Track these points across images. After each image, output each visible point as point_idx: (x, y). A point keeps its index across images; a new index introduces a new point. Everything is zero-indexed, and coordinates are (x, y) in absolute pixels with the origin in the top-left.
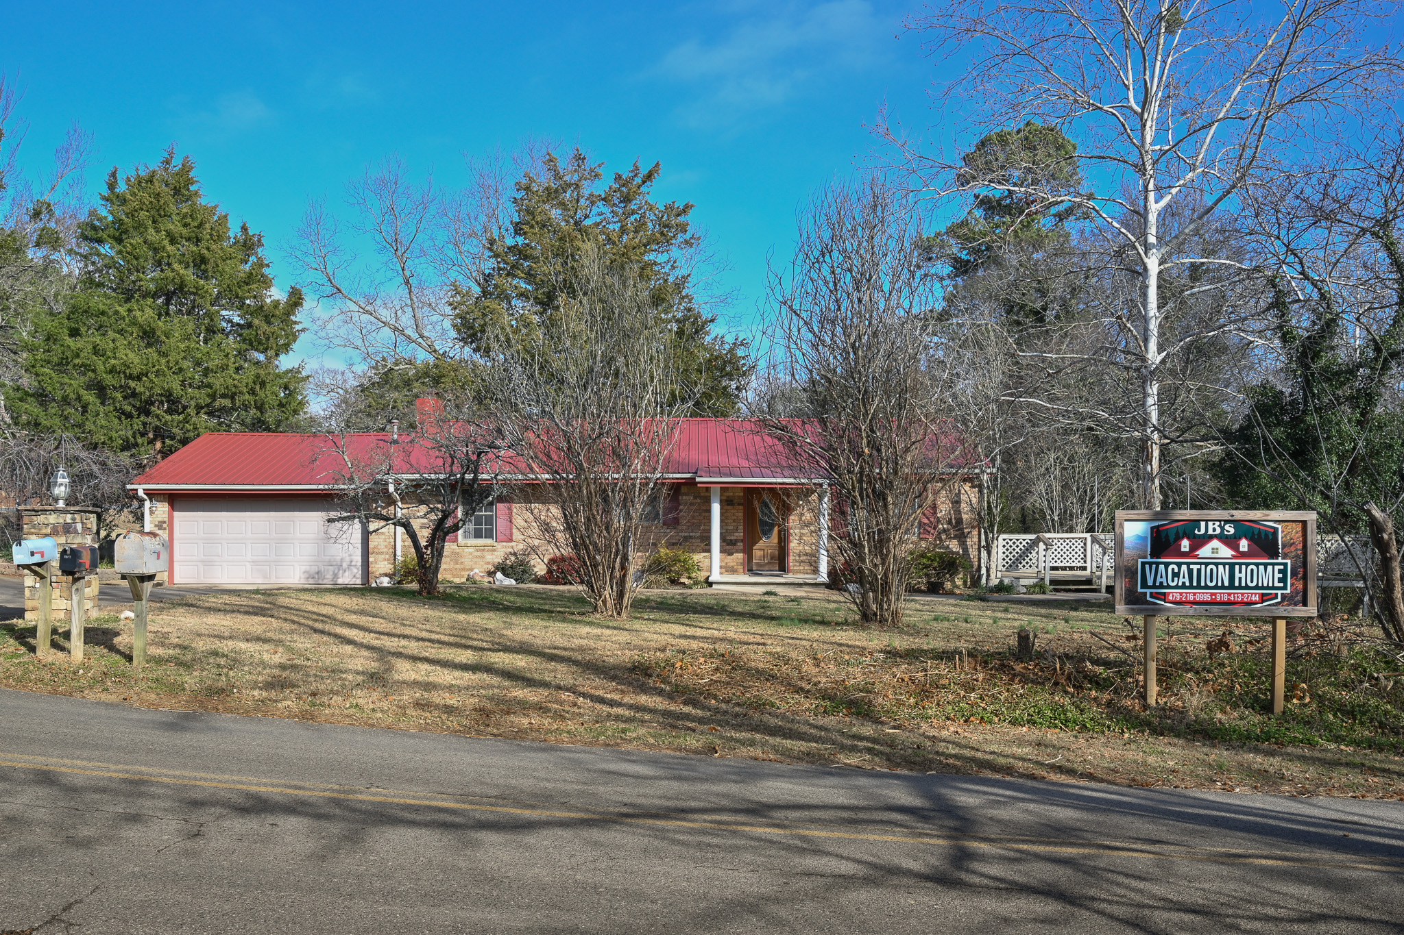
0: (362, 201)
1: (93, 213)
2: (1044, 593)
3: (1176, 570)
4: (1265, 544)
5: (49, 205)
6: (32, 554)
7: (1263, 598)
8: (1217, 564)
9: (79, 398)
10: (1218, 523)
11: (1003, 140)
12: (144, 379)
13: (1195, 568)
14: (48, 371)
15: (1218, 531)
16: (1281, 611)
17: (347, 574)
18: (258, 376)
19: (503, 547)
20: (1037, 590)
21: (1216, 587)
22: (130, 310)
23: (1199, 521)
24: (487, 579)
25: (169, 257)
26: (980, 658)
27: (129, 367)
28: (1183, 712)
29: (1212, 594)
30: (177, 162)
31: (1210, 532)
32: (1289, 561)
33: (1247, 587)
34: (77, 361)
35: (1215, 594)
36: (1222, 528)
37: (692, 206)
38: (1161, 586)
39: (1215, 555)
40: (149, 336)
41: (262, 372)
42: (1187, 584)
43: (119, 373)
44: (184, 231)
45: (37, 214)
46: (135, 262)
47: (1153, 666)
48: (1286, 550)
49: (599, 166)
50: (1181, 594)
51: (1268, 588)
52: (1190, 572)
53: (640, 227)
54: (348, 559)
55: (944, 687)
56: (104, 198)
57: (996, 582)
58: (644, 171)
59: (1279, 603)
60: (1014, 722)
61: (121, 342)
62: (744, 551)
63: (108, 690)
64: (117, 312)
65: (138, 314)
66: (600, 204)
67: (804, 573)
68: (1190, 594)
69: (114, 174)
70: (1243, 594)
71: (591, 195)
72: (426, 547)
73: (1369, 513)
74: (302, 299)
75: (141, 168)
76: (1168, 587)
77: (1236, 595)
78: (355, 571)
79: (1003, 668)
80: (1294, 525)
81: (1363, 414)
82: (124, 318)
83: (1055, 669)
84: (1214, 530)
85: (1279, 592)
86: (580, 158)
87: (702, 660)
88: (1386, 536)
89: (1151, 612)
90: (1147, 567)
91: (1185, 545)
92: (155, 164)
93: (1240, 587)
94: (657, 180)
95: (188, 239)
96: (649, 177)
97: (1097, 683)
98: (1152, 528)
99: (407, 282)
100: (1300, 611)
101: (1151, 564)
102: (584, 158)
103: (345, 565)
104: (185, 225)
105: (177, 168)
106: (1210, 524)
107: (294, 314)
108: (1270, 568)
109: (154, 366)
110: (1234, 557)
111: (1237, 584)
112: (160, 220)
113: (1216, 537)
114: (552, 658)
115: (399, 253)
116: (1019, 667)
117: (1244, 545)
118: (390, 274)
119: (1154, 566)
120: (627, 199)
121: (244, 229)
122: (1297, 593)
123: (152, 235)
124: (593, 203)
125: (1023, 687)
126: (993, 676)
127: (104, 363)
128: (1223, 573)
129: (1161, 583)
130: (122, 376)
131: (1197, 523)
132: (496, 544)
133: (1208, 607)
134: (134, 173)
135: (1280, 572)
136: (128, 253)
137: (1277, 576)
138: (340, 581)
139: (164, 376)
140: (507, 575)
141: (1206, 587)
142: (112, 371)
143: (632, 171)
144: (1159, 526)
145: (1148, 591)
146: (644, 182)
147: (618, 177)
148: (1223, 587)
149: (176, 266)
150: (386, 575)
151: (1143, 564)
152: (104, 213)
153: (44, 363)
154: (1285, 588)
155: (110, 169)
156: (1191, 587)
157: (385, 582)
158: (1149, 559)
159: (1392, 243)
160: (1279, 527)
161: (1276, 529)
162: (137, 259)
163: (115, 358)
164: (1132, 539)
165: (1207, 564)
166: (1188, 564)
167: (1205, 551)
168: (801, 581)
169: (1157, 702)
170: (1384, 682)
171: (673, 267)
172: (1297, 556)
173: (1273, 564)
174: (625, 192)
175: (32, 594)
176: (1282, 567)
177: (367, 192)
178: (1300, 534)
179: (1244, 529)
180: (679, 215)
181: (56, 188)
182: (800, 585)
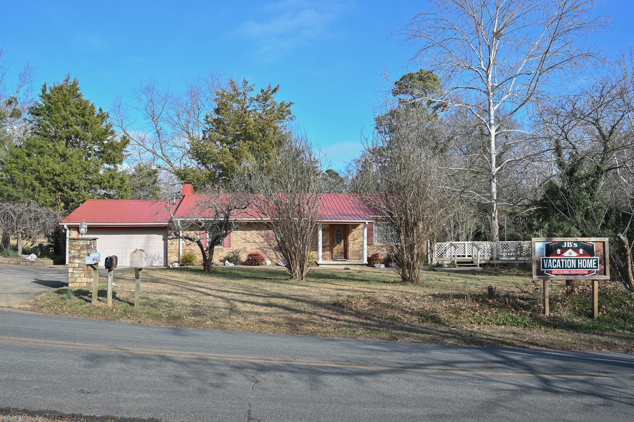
0: (138, 97)
1: (36, 103)
2: (455, 267)
3: (556, 262)
4: (589, 251)
5: (16, 99)
6: (94, 260)
7: (589, 272)
8: (571, 259)
9: (32, 184)
10: (571, 243)
11: (411, 76)
12: (62, 176)
13: (563, 260)
14: (17, 172)
15: (571, 246)
16: (596, 277)
17: (157, 261)
18: (111, 175)
19: (227, 249)
20: (452, 266)
21: (571, 268)
22: (54, 146)
23: (564, 242)
24: (221, 263)
25: (71, 122)
26: (476, 297)
27: (55, 171)
28: (561, 319)
29: (569, 271)
30: (71, 81)
31: (568, 246)
32: (598, 258)
33: (583, 268)
34: (31, 168)
35: (571, 271)
36: (573, 245)
37: (293, 103)
38: (550, 268)
39: (570, 256)
40: (63, 156)
41: (113, 173)
42: (560, 267)
43: (50, 173)
44: (77, 111)
45: (10, 103)
46: (56, 125)
47: (547, 300)
48: (597, 253)
49: (253, 86)
50: (558, 271)
51: (591, 268)
52: (561, 262)
53: (271, 111)
54: (157, 255)
55: (464, 310)
56: (40, 96)
57: (436, 262)
58: (273, 88)
59: (595, 274)
60: (498, 324)
61: (51, 160)
62: (330, 250)
63: (130, 318)
64: (48, 147)
65: (58, 147)
66: (255, 101)
67: (355, 260)
68: (561, 271)
69: (45, 86)
70: (581, 271)
71: (251, 98)
72: (206, 251)
73: (619, 237)
74: (129, 141)
75: (56, 83)
76: (553, 268)
77: (579, 271)
78: (161, 260)
79: (484, 302)
80: (600, 243)
81: (591, 195)
82: (51, 149)
83: (506, 301)
84: (570, 245)
85: (595, 270)
86: (246, 82)
87: (362, 300)
88: (626, 246)
89: (546, 278)
90: (544, 260)
91: (559, 251)
92: (61, 82)
93: (580, 268)
94: (278, 92)
95: (79, 115)
96: (275, 90)
97: (524, 307)
98: (546, 245)
99: (158, 132)
100: (603, 277)
101: (546, 259)
102: (247, 82)
103: (156, 258)
104: (77, 109)
105: (71, 83)
106: (568, 243)
107: (125, 147)
108: (591, 260)
109: (66, 170)
110: (577, 256)
111: (579, 267)
112: (66, 106)
113: (570, 248)
114: (298, 300)
115: (154, 119)
116: (490, 301)
117: (581, 251)
118: (150, 128)
119: (547, 260)
120: (266, 99)
121: (101, 110)
122: (602, 270)
123: (63, 113)
124: (251, 101)
125: (495, 309)
126: (482, 305)
127: (43, 169)
128: (574, 262)
129: (550, 267)
130: (51, 174)
131: (563, 243)
132: (223, 248)
133: (568, 276)
134: (53, 85)
135: (595, 262)
136: (53, 120)
137: (594, 263)
138: (154, 265)
139: (70, 174)
140: (230, 262)
141: (567, 268)
142: (47, 172)
143: (268, 88)
144: (548, 244)
145: (545, 270)
146: (273, 93)
147: (262, 91)
148: (574, 268)
149: (75, 127)
150: (175, 262)
151: (543, 259)
152: (41, 102)
153: (15, 169)
154: (597, 268)
155: (43, 84)
156: (561, 268)
157: (177, 265)
158: (545, 257)
159: (600, 127)
160: (594, 244)
161: (593, 245)
162: (57, 123)
163: (48, 167)
164: (538, 249)
165: (567, 259)
166: (560, 259)
167: (566, 254)
168: (356, 263)
169: (550, 315)
170: (630, 305)
171: (285, 129)
172: (601, 255)
173: (593, 259)
174: (265, 97)
175: (72, 276)
176: (596, 260)
177: (141, 93)
178: (602, 247)
179: (581, 245)
180: (287, 107)
181: (19, 91)
182: (356, 265)
